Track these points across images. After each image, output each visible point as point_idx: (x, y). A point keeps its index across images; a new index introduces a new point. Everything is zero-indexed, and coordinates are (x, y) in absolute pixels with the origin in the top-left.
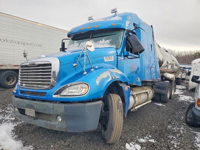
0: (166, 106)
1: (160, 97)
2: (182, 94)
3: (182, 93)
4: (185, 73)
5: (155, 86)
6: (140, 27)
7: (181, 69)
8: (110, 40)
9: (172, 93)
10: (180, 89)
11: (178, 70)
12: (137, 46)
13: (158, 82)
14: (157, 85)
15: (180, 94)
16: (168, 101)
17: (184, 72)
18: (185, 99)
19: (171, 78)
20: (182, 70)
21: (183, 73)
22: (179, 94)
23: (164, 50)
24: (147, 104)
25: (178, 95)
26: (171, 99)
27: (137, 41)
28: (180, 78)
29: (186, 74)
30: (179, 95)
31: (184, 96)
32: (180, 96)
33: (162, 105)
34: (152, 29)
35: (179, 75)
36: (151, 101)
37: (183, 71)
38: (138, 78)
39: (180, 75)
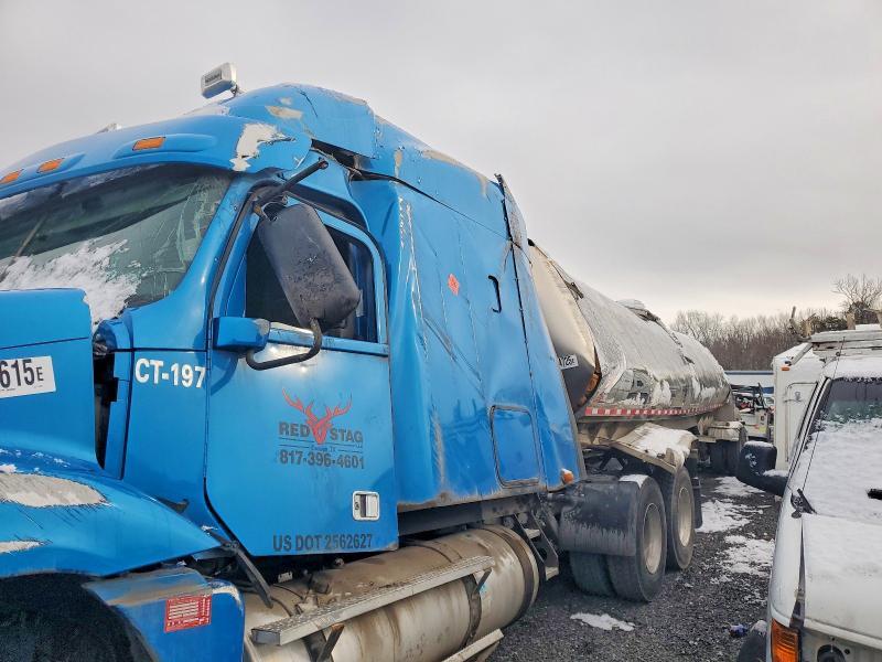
0: (641, 626)
1: (606, 571)
2: (743, 531)
3: (745, 522)
4: (762, 413)
5: (570, 508)
6: (397, 174)
7: (744, 394)
8: (117, 246)
9: (676, 535)
10: (738, 500)
11: (725, 404)
12: (310, 280)
13: (588, 486)
14: (580, 505)
15: (734, 532)
16: (653, 593)
17: (758, 409)
18: (753, 564)
19: (655, 455)
20: (749, 398)
21: (752, 412)
22: (726, 534)
23: (629, 312)
24: (476, 656)
25: (721, 535)
26: (679, 569)
27: (311, 246)
28: (735, 442)
29: (766, 417)
30: (730, 539)
31: (752, 543)
32: (729, 545)
33: (614, 621)
34: (503, 193)
35: (728, 425)
36: (497, 635)
37: (756, 406)
38: (363, 497)
39: (735, 424)
